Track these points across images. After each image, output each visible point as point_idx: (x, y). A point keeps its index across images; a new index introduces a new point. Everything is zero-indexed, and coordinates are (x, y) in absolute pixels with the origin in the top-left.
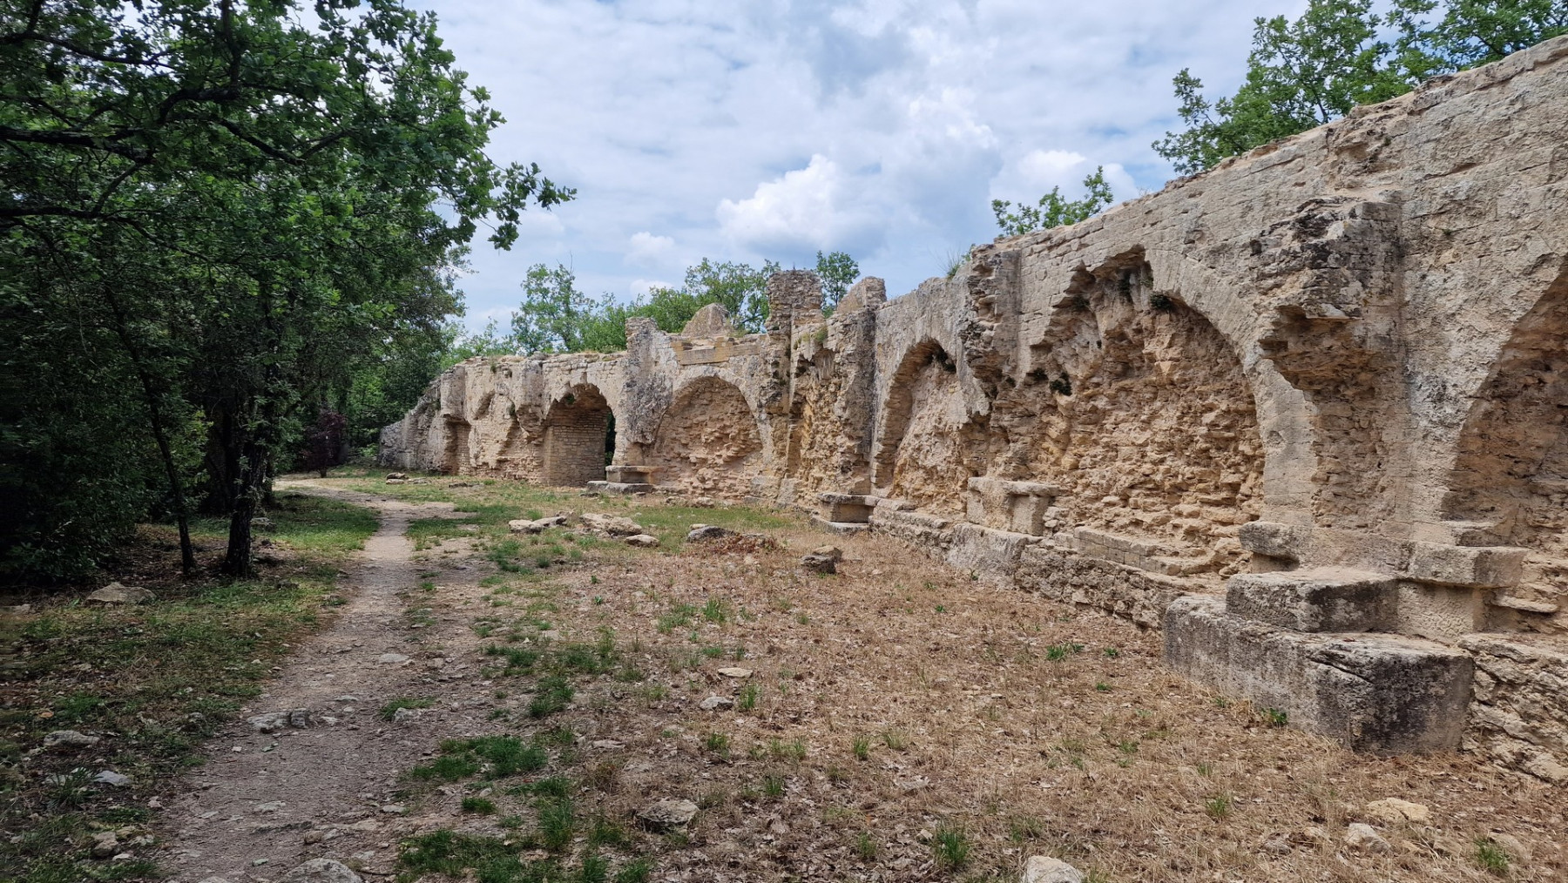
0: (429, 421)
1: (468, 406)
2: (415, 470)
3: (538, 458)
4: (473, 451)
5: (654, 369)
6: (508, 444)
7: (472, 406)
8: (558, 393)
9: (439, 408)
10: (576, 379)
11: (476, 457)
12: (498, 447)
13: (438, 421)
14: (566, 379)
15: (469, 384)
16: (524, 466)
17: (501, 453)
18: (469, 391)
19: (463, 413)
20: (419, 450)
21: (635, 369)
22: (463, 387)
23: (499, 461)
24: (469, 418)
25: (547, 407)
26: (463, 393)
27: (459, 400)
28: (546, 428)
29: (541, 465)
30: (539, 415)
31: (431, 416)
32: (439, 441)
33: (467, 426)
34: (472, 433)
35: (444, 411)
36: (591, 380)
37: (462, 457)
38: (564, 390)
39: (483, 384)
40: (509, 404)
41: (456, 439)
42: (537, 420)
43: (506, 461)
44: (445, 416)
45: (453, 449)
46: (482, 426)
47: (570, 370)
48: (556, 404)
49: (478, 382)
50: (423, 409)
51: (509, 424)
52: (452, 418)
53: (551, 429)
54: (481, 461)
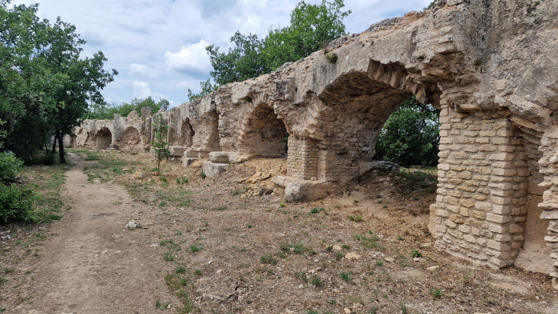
3: (94, 143)
4: (78, 142)
5: (120, 124)
6: (87, 140)
7: (77, 132)
8: (99, 129)
10: (103, 126)
12: (84, 141)
14: (101, 126)
16: (91, 145)
17: (85, 142)
21: (116, 124)
23: (85, 144)
24: (76, 134)
25: (96, 132)
29: (95, 145)
30: (94, 134)
32: (68, 140)
33: (76, 136)
34: (77, 138)
36: (106, 126)
37: (74, 144)
38: (100, 128)
40: (87, 131)
41: (73, 139)
45: (72, 142)
46: (80, 136)
47: (102, 124)
48: (98, 131)
51: (87, 136)
52: (72, 134)
53: (97, 137)
54: (80, 144)
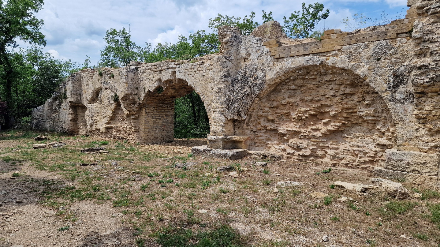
0: (60, 105)
1: (84, 96)
2: (53, 131)
3: (136, 127)
4: (89, 121)
6: (112, 119)
7: (87, 96)
8: (152, 86)
9: (66, 98)
10: (166, 76)
11: (91, 125)
12: (106, 120)
13: (65, 105)
14: (157, 77)
15: (84, 83)
16: (125, 132)
17: (108, 123)
18: (84, 88)
19: (81, 100)
20: (55, 120)
22: (80, 85)
23: (107, 128)
24: (85, 103)
25: (143, 95)
26: (81, 89)
27: (78, 93)
28: (140, 109)
29: (137, 131)
30: (137, 100)
31: (61, 102)
32: (67, 116)
33: (84, 108)
34: (87, 112)
35: (69, 99)
36: (179, 76)
37: (81, 125)
38: (156, 84)
39: (93, 83)
40: (113, 95)
41: (77, 114)
42: (135, 103)
43: (111, 128)
44: (70, 102)
45: (75, 120)
46: (94, 107)
47: (161, 71)
48: (149, 94)
49: (90, 82)
50: (56, 99)
51: (113, 106)
52: (75, 103)
53: (144, 109)
54: (94, 127)
